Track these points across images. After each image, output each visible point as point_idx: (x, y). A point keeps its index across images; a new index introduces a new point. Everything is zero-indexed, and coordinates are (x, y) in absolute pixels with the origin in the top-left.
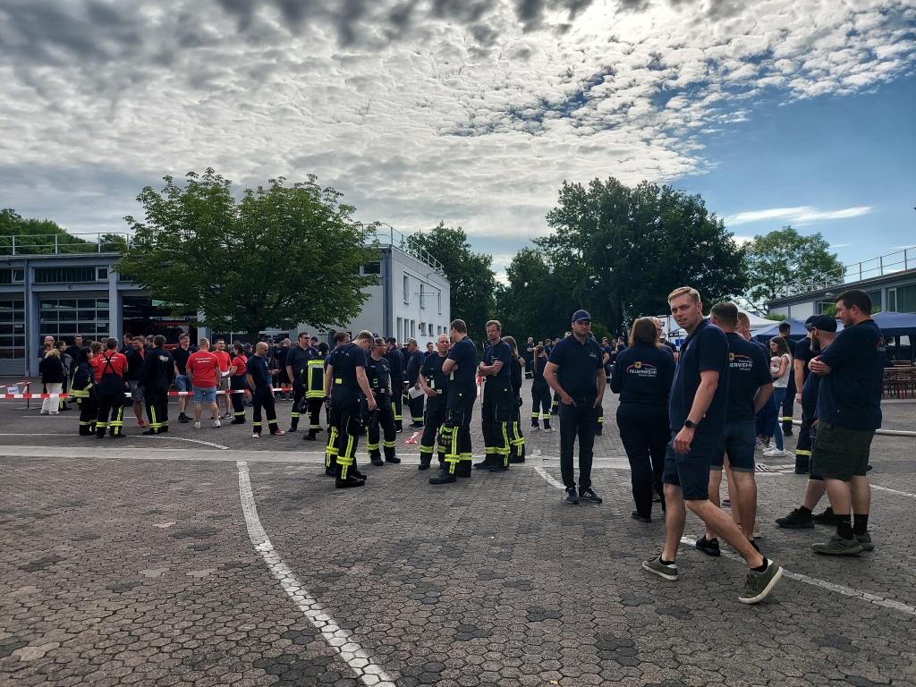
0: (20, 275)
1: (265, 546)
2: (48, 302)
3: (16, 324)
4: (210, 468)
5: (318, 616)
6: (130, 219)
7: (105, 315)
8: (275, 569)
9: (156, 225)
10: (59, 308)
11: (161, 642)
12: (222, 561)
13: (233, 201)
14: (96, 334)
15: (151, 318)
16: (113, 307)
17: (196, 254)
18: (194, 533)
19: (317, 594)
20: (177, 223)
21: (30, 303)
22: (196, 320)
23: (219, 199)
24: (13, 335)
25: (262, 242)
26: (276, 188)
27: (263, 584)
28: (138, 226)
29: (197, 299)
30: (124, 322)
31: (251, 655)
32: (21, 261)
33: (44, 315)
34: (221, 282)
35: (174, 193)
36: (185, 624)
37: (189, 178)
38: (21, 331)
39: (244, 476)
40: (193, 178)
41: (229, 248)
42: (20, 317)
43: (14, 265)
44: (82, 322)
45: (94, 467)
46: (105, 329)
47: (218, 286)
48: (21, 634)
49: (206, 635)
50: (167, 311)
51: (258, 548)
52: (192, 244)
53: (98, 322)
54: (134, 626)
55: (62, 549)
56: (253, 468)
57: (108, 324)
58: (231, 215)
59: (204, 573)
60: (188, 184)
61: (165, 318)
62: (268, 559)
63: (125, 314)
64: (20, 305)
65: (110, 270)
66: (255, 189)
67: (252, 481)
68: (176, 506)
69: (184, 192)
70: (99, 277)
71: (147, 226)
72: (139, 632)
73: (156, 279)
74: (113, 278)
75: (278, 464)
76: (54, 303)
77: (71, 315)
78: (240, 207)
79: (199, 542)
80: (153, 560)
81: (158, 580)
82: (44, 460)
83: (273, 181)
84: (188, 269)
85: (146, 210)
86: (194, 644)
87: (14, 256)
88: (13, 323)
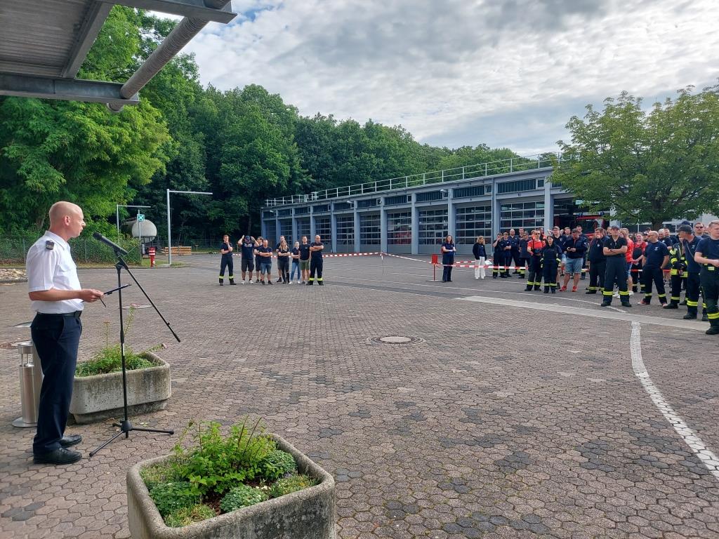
0: (489, 188)
1: (643, 375)
2: (505, 206)
3: (486, 221)
4: (611, 323)
5: (673, 418)
6: (560, 143)
7: (541, 213)
8: (647, 388)
9: (579, 144)
10: (512, 210)
11: (568, 406)
12: (610, 377)
13: (642, 114)
14: (535, 227)
15: (575, 214)
16: (547, 207)
17: (610, 163)
18: (593, 359)
19: (676, 407)
20: (596, 140)
21: (495, 206)
22: (609, 214)
23: (631, 115)
24: (485, 229)
25: (669, 146)
26: (684, 97)
27: (637, 393)
28: (566, 146)
29: (609, 198)
30: (555, 217)
31: (621, 424)
32: (490, 179)
33: (503, 215)
34: (630, 183)
35: (594, 117)
36: (583, 401)
37: (606, 102)
38: (489, 226)
39: (636, 332)
40: (609, 102)
41: (638, 154)
42: (489, 216)
43: (486, 183)
44: (526, 219)
45: (531, 314)
46: (541, 223)
47: (627, 186)
48: (497, 386)
49: (594, 409)
50: (586, 209)
51: (637, 375)
52: (607, 154)
53: (537, 218)
54: (553, 396)
55: (514, 353)
56: (644, 328)
57: (543, 220)
58: (640, 127)
59: (598, 381)
60: (606, 107)
61: (585, 214)
62: (643, 381)
63: (555, 212)
64: (489, 208)
65: (545, 181)
66: (663, 101)
67: (641, 336)
68: (583, 343)
69: (602, 115)
70: (538, 186)
71: (572, 145)
72: (556, 399)
73: (578, 185)
74: (547, 186)
75: (666, 327)
76: (509, 206)
77: (519, 214)
78: (648, 118)
79: (596, 364)
80: (566, 368)
81: (568, 378)
82: (503, 306)
83: (681, 90)
84: (603, 175)
85: (572, 134)
86: (586, 411)
87: (486, 176)
88: (484, 221)
